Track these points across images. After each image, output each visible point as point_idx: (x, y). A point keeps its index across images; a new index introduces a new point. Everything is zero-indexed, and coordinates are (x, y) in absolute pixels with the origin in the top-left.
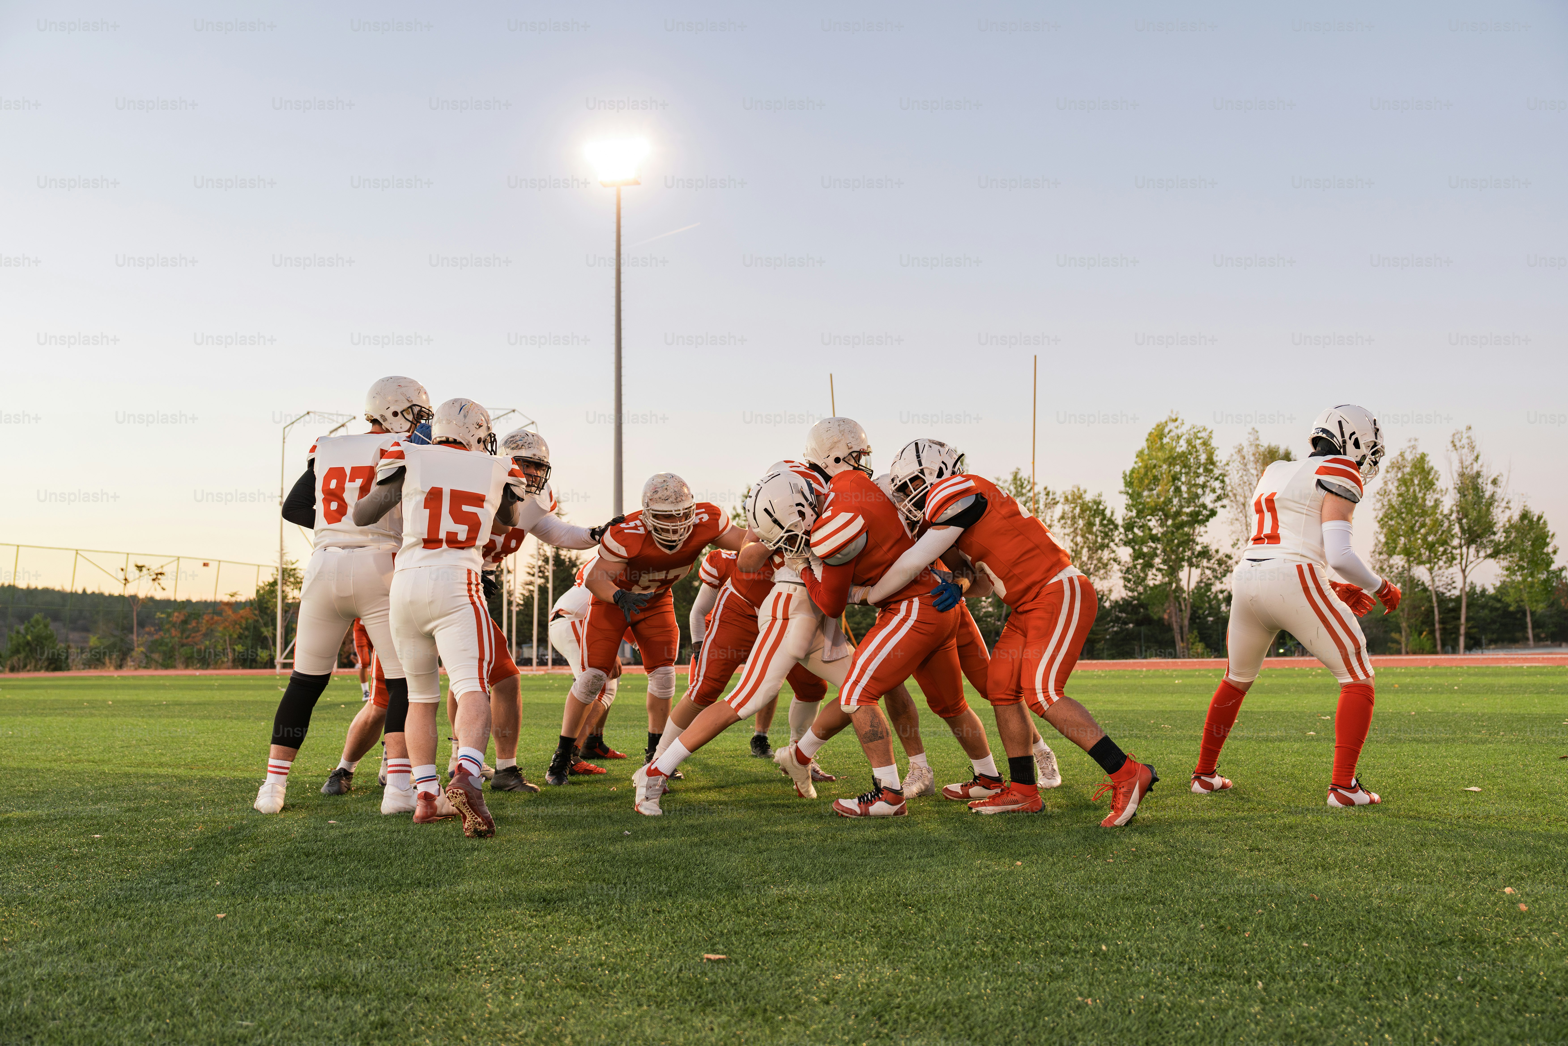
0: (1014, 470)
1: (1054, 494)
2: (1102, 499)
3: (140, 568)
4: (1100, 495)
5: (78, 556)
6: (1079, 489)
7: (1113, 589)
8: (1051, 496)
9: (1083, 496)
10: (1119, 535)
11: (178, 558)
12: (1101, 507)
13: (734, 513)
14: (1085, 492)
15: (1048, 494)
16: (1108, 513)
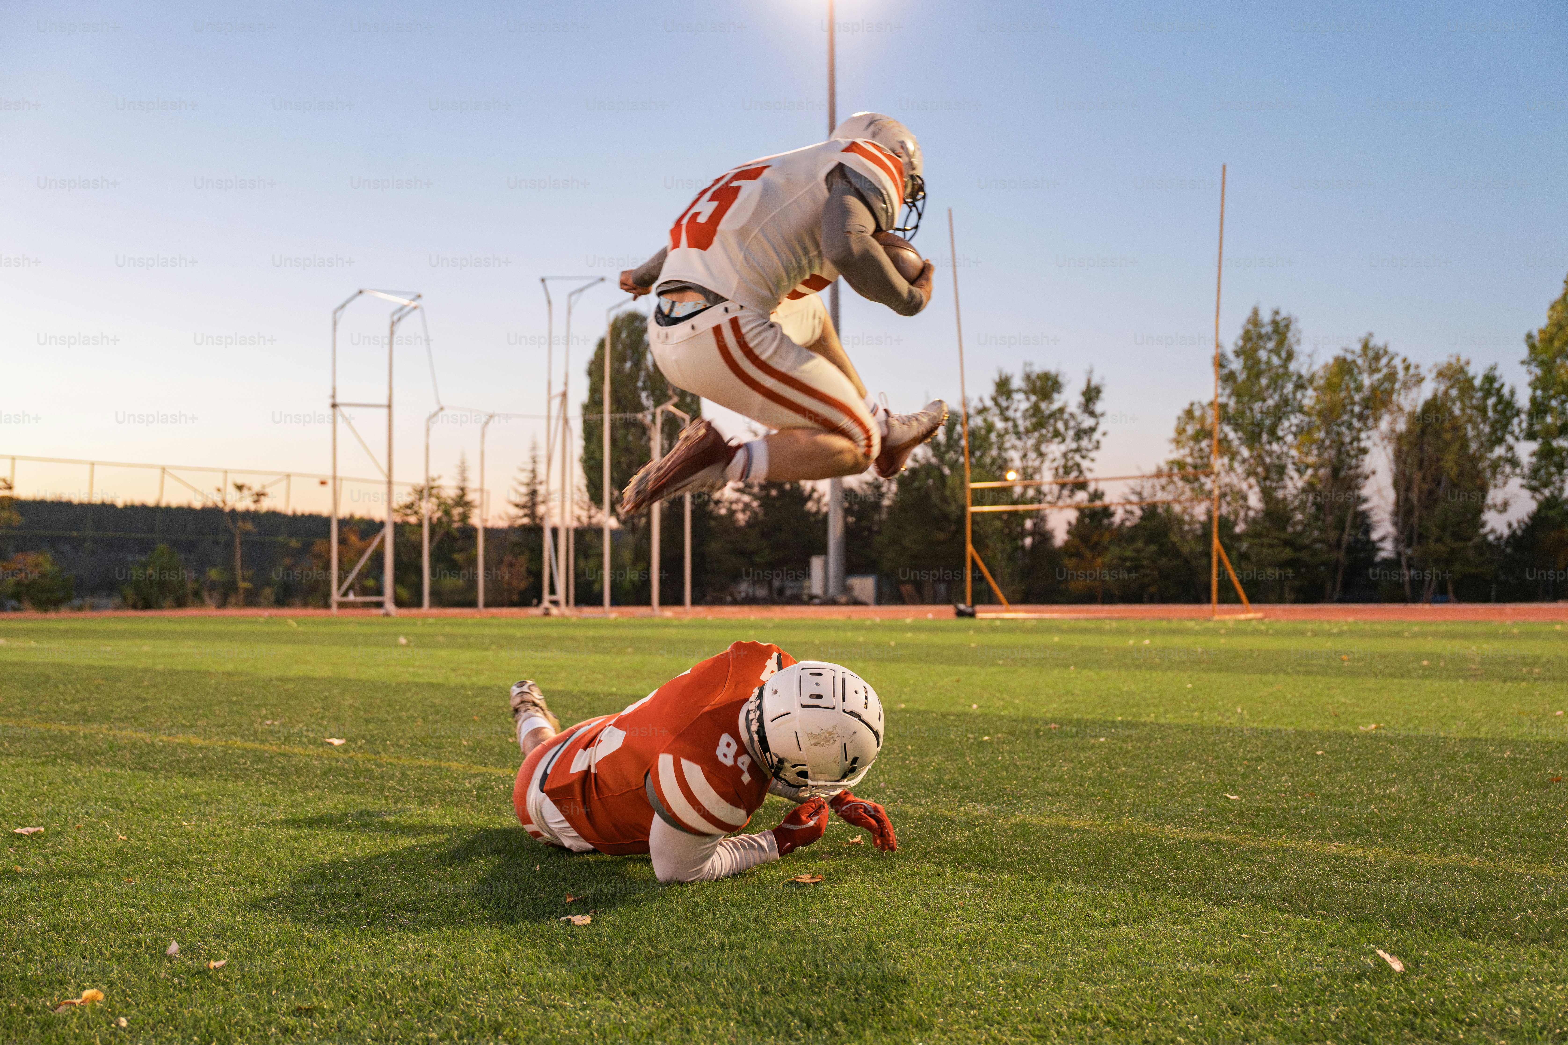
0: (1363, 334)
1: (1417, 367)
2: (1497, 373)
3: (240, 488)
4: (1493, 368)
5: (166, 477)
6: (1458, 359)
7: (1511, 502)
8: (1412, 371)
9: (1466, 369)
10: (1519, 424)
11: (288, 476)
12: (1496, 385)
13: (980, 406)
14: (1468, 363)
15: (1407, 368)
16: (1506, 391)
